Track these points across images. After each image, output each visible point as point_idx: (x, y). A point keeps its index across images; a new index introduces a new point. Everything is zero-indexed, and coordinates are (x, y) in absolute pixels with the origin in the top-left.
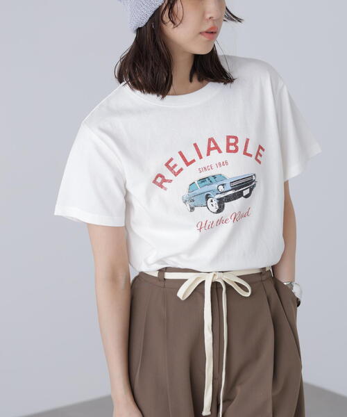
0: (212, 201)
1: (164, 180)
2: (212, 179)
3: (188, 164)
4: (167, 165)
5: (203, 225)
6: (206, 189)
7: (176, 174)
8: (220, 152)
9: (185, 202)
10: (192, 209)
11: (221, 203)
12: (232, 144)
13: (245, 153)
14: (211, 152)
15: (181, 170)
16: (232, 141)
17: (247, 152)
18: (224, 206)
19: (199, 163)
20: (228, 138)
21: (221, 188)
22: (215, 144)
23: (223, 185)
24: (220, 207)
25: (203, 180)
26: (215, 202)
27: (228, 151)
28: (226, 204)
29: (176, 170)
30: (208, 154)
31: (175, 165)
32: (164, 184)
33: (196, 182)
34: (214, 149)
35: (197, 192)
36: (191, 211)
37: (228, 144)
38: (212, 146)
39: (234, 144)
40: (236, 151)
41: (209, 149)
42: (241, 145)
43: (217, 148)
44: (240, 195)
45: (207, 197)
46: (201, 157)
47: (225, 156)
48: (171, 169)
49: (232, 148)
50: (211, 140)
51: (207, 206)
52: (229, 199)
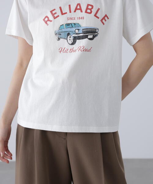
0: (70, 37)
1: (49, 20)
2: (73, 25)
3: (62, 14)
4: (51, 12)
5: (63, 50)
6: (69, 29)
7: (55, 18)
8: (82, 11)
9: (56, 34)
10: (59, 39)
11: (75, 39)
12: (89, 9)
13: (95, 15)
14: (77, 11)
15: (58, 16)
16: (90, 7)
17: (97, 15)
18: (76, 41)
19: (69, 15)
20: (88, 5)
21: (77, 31)
22: (80, 7)
23: (78, 30)
24: (74, 41)
25: (68, 25)
26: (72, 38)
27: (86, 12)
28: (77, 40)
29: (56, 15)
30: (75, 11)
31: (56, 13)
32: (48, 22)
33: (64, 25)
34: (79, 9)
35: (63, 30)
36: (58, 40)
37: (87, 9)
38: (78, 8)
39: (91, 9)
40: (91, 13)
41: (76, 9)
42: (94, 11)
43: (80, 9)
44: (86, 37)
45: (68, 34)
46: (70, 12)
47: (84, 14)
48: (53, 15)
49: (89, 11)
50: (79, 4)
51: (67, 39)
52: (79, 38)
